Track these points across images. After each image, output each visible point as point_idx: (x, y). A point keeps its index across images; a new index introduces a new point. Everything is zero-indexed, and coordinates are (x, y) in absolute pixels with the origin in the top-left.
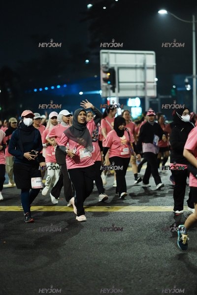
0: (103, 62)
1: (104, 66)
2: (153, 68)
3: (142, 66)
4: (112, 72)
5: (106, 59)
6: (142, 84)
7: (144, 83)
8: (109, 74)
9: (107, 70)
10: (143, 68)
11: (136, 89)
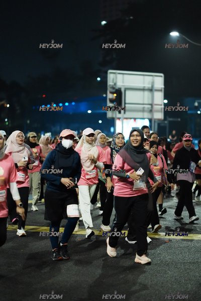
0: (110, 83)
1: (111, 86)
2: (161, 90)
3: (150, 88)
4: (119, 92)
5: (113, 79)
6: (150, 106)
7: (151, 105)
8: (115, 95)
9: (114, 91)
10: (151, 90)
11: (143, 111)
